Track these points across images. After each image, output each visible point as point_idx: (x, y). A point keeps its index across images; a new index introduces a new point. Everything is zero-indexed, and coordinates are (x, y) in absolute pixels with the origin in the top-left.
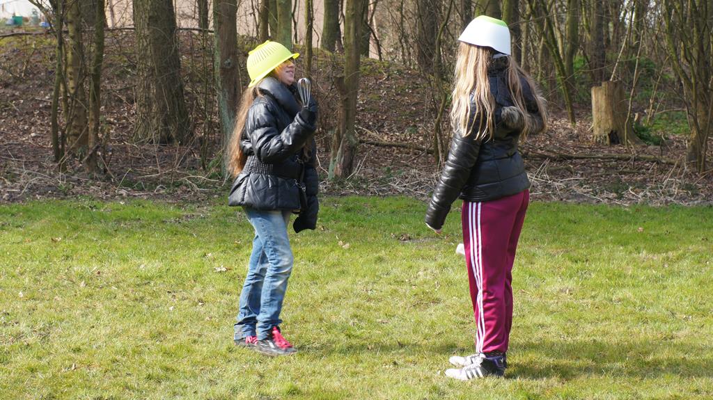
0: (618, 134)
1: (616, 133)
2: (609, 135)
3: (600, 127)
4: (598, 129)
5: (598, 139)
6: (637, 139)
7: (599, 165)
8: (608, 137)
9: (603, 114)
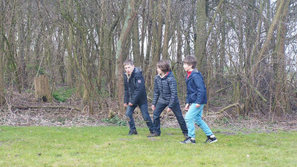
0: (46, 98)
1: (45, 97)
2: (42, 98)
3: (38, 95)
4: (38, 96)
5: (38, 100)
6: (54, 99)
7: (44, 111)
8: (42, 99)
9: (40, 89)
